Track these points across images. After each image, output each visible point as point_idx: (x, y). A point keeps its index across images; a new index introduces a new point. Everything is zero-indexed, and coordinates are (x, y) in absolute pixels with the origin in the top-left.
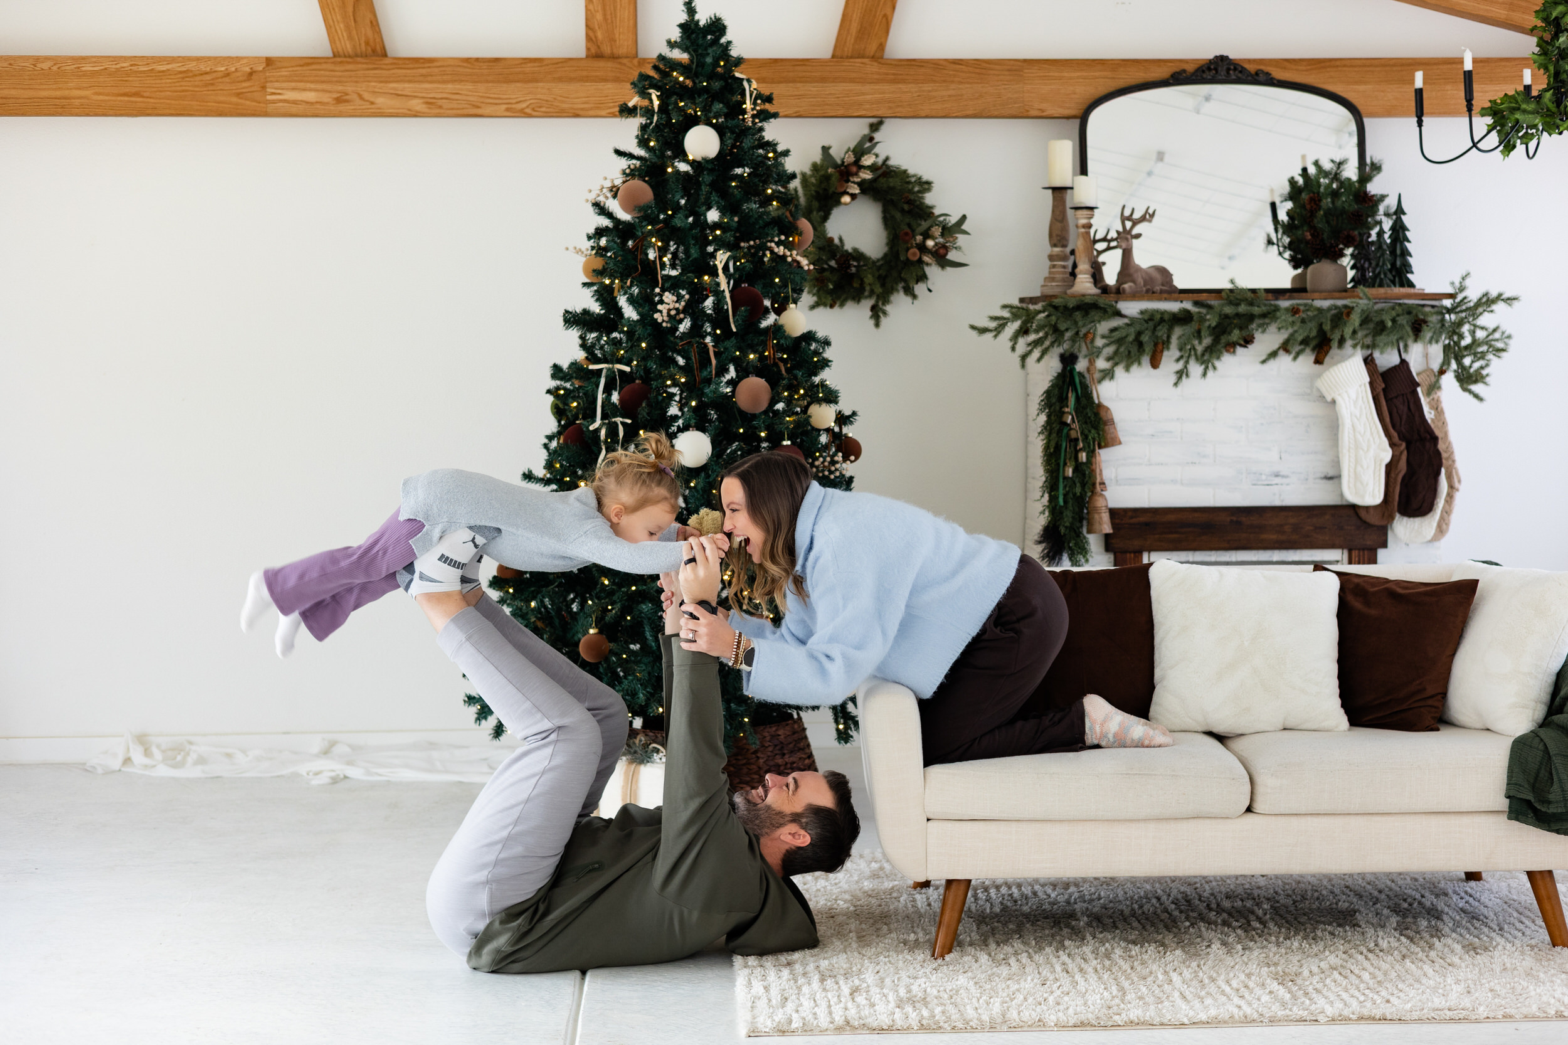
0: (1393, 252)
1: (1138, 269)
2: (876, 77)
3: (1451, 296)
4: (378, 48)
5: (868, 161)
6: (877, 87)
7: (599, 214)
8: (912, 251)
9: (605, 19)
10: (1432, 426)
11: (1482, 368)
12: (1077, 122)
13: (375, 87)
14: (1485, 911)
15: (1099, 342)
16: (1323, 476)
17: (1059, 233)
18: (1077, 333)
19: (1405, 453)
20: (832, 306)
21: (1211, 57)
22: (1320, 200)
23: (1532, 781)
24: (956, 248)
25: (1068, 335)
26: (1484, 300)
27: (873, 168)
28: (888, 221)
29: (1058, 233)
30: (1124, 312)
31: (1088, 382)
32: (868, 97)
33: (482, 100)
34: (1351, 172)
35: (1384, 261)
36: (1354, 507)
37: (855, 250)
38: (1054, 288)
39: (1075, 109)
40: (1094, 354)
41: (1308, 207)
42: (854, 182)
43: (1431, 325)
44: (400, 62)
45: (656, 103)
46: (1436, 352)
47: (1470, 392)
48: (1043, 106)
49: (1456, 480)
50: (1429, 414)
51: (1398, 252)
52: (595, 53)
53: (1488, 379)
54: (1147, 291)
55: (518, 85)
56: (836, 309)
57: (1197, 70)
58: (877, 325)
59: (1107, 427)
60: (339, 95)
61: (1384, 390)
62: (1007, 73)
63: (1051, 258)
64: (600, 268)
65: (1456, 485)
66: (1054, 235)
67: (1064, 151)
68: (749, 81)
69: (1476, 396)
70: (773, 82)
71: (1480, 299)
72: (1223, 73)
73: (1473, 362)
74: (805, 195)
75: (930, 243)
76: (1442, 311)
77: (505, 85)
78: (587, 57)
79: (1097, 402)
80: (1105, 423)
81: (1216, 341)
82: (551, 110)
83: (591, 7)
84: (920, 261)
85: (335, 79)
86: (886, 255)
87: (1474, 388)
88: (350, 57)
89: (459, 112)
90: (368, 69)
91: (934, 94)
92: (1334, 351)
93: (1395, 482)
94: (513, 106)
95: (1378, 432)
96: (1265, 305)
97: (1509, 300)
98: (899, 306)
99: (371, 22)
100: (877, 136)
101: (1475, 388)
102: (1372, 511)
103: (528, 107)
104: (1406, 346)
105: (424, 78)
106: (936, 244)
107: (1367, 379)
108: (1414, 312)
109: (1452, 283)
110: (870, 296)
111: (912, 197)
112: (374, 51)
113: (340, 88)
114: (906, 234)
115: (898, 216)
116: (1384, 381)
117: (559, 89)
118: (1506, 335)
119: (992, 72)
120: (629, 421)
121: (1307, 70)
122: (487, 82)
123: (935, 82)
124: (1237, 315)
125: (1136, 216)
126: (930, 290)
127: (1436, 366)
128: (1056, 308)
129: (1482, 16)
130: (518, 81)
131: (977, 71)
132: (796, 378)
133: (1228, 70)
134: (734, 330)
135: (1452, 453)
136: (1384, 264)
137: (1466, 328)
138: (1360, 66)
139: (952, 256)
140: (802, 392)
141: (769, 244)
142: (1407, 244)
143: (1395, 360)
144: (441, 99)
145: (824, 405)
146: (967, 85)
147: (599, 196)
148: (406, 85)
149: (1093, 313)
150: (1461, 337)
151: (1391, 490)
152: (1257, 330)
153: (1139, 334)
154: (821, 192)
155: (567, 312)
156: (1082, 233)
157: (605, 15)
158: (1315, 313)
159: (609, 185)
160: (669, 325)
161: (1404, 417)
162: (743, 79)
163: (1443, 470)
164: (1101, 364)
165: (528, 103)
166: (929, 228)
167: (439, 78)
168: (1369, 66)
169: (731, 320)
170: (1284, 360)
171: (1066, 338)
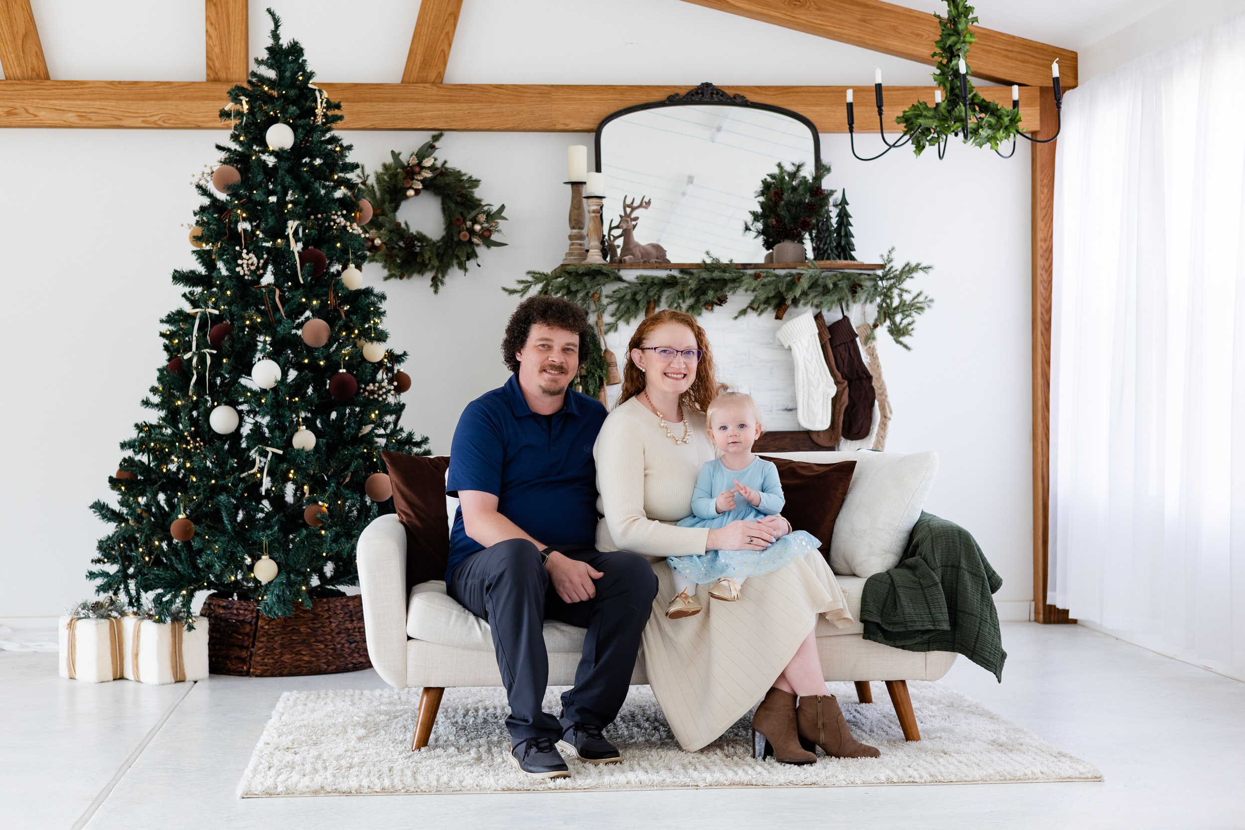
0: (839, 234)
1: (638, 245)
2: (436, 98)
3: (882, 267)
4: (42, 73)
5: (428, 162)
6: (435, 106)
7: (202, 195)
8: (463, 233)
9: (222, 52)
10: (869, 369)
11: (909, 324)
12: (593, 135)
13: (38, 103)
14: (864, 721)
15: (605, 301)
16: (784, 408)
17: (577, 218)
18: (587, 294)
19: (847, 389)
20: (401, 278)
21: (699, 84)
22: (782, 194)
23: (881, 608)
24: (498, 231)
25: (581, 295)
26: (907, 268)
27: (432, 168)
28: (445, 210)
29: (576, 221)
30: (624, 278)
31: (596, 332)
32: (429, 113)
33: (123, 114)
34: (808, 172)
35: (831, 240)
36: (808, 433)
37: (418, 233)
38: (573, 260)
39: (594, 126)
40: (601, 311)
41: (773, 199)
42: (417, 180)
43: (865, 288)
44: (59, 84)
45: (246, 107)
46: (872, 311)
47: (901, 343)
48: (568, 121)
49: (888, 411)
50: (865, 359)
51: (843, 233)
52: (214, 78)
53: (913, 333)
54: (644, 262)
55: (153, 102)
56: (405, 279)
57: (688, 94)
58: (436, 292)
59: (610, 368)
60: (9, 109)
61: (830, 339)
62: (537, 95)
63: (571, 237)
64: (200, 235)
65: (889, 415)
66: (573, 219)
67: (581, 153)
68: (320, 91)
69: (906, 347)
70: (354, 102)
71: (904, 268)
72: (708, 96)
73: (902, 319)
74: (379, 189)
75: (477, 227)
76: (875, 278)
77: (141, 102)
78: (207, 81)
79: (603, 348)
80: (609, 365)
81: (697, 301)
82: (178, 122)
83: (210, 42)
84: (470, 242)
85: (6, 97)
86: (443, 237)
87: (901, 339)
88: (19, 80)
89: (105, 123)
90: (32, 89)
91: (480, 111)
92: (791, 310)
93: (839, 413)
94: (148, 119)
95: (825, 373)
96: (735, 273)
97: (926, 269)
98: (455, 278)
99: (36, 53)
100: (437, 144)
101: (904, 339)
102: (822, 436)
103: (159, 119)
104: (847, 305)
105: (78, 97)
106: (482, 228)
107: (817, 331)
108: (852, 278)
109: (882, 256)
110: (431, 270)
111: (464, 192)
112: (38, 76)
113: (11, 104)
114: (458, 220)
115: (453, 206)
116: (830, 333)
117: (185, 106)
118: (929, 298)
119: (526, 95)
120: (215, 352)
121: (775, 95)
122: (128, 100)
123: (481, 102)
124: (713, 280)
125: (636, 204)
126: (479, 266)
127: (871, 322)
128: (569, 273)
129: (910, 55)
130: (151, 100)
131: (516, 94)
132: (351, 321)
133: (712, 94)
134: (302, 282)
135: (885, 389)
136: (831, 242)
137: (896, 292)
138: (816, 92)
139: (495, 237)
140: (356, 332)
141: (333, 217)
142: (850, 227)
143: (840, 317)
144: (91, 113)
145: (375, 343)
146: (508, 105)
147: (200, 180)
148: (63, 102)
149: (598, 278)
150: (891, 298)
151: (836, 418)
152: (729, 292)
153: (635, 294)
154: (391, 187)
155: (176, 271)
156: (593, 217)
157: (221, 49)
158: (774, 278)
159: (210, 171)
160: (250, 278)
161: (846, 361)
162: (315, 90)
163: (877, 403)
164: (607, 319)
165: (160, 116)
166: (476, 216)
167: (89, 96)
168: (822, 92)
169: (299, 274)
170: (752, 316)
171: (578, 298)
